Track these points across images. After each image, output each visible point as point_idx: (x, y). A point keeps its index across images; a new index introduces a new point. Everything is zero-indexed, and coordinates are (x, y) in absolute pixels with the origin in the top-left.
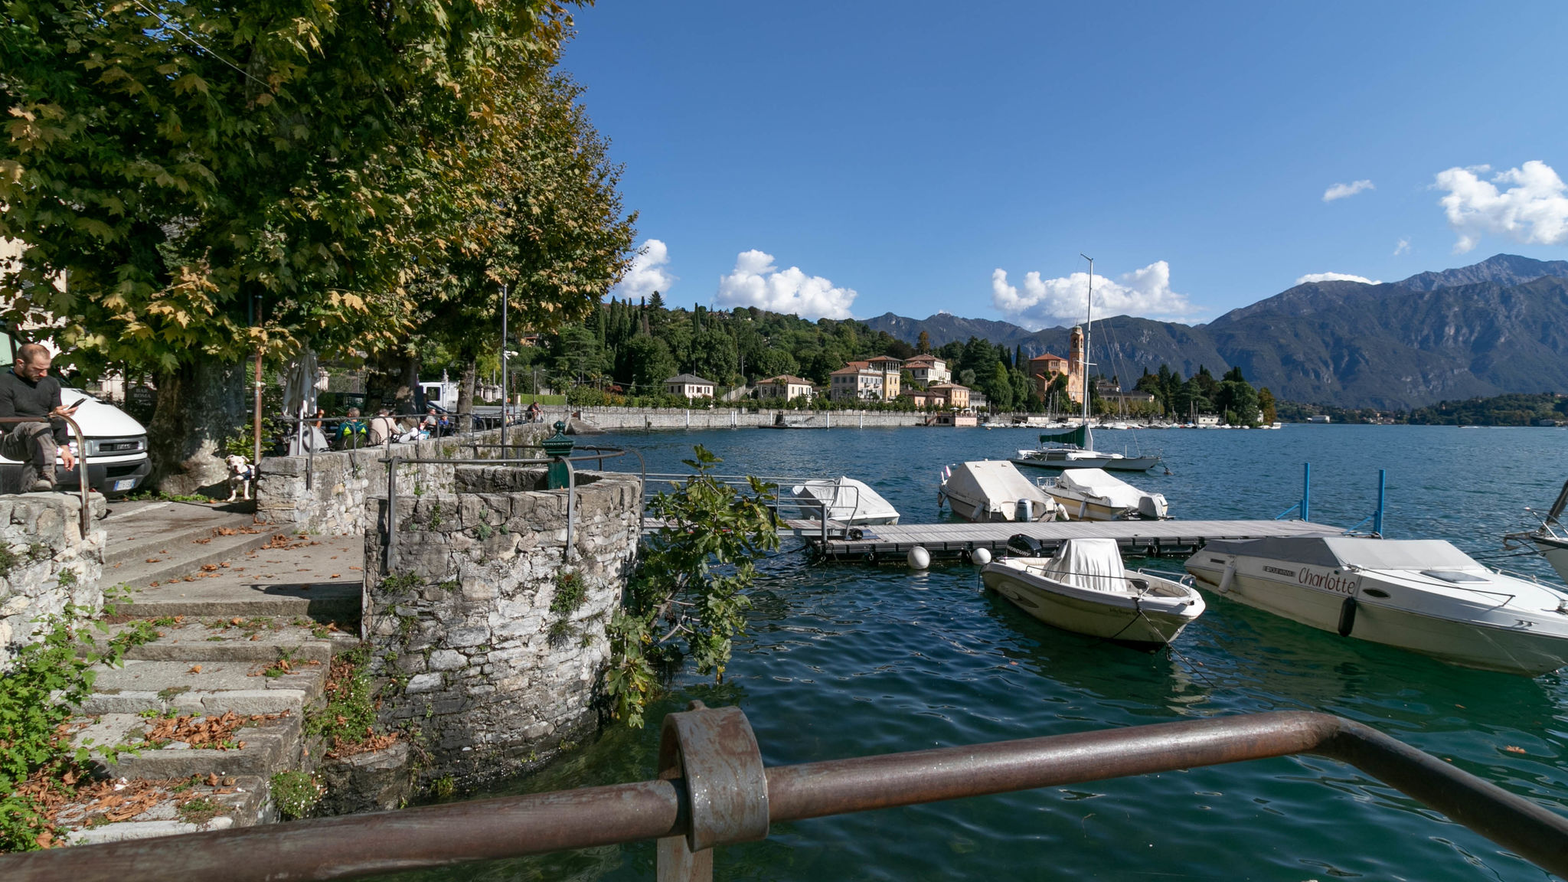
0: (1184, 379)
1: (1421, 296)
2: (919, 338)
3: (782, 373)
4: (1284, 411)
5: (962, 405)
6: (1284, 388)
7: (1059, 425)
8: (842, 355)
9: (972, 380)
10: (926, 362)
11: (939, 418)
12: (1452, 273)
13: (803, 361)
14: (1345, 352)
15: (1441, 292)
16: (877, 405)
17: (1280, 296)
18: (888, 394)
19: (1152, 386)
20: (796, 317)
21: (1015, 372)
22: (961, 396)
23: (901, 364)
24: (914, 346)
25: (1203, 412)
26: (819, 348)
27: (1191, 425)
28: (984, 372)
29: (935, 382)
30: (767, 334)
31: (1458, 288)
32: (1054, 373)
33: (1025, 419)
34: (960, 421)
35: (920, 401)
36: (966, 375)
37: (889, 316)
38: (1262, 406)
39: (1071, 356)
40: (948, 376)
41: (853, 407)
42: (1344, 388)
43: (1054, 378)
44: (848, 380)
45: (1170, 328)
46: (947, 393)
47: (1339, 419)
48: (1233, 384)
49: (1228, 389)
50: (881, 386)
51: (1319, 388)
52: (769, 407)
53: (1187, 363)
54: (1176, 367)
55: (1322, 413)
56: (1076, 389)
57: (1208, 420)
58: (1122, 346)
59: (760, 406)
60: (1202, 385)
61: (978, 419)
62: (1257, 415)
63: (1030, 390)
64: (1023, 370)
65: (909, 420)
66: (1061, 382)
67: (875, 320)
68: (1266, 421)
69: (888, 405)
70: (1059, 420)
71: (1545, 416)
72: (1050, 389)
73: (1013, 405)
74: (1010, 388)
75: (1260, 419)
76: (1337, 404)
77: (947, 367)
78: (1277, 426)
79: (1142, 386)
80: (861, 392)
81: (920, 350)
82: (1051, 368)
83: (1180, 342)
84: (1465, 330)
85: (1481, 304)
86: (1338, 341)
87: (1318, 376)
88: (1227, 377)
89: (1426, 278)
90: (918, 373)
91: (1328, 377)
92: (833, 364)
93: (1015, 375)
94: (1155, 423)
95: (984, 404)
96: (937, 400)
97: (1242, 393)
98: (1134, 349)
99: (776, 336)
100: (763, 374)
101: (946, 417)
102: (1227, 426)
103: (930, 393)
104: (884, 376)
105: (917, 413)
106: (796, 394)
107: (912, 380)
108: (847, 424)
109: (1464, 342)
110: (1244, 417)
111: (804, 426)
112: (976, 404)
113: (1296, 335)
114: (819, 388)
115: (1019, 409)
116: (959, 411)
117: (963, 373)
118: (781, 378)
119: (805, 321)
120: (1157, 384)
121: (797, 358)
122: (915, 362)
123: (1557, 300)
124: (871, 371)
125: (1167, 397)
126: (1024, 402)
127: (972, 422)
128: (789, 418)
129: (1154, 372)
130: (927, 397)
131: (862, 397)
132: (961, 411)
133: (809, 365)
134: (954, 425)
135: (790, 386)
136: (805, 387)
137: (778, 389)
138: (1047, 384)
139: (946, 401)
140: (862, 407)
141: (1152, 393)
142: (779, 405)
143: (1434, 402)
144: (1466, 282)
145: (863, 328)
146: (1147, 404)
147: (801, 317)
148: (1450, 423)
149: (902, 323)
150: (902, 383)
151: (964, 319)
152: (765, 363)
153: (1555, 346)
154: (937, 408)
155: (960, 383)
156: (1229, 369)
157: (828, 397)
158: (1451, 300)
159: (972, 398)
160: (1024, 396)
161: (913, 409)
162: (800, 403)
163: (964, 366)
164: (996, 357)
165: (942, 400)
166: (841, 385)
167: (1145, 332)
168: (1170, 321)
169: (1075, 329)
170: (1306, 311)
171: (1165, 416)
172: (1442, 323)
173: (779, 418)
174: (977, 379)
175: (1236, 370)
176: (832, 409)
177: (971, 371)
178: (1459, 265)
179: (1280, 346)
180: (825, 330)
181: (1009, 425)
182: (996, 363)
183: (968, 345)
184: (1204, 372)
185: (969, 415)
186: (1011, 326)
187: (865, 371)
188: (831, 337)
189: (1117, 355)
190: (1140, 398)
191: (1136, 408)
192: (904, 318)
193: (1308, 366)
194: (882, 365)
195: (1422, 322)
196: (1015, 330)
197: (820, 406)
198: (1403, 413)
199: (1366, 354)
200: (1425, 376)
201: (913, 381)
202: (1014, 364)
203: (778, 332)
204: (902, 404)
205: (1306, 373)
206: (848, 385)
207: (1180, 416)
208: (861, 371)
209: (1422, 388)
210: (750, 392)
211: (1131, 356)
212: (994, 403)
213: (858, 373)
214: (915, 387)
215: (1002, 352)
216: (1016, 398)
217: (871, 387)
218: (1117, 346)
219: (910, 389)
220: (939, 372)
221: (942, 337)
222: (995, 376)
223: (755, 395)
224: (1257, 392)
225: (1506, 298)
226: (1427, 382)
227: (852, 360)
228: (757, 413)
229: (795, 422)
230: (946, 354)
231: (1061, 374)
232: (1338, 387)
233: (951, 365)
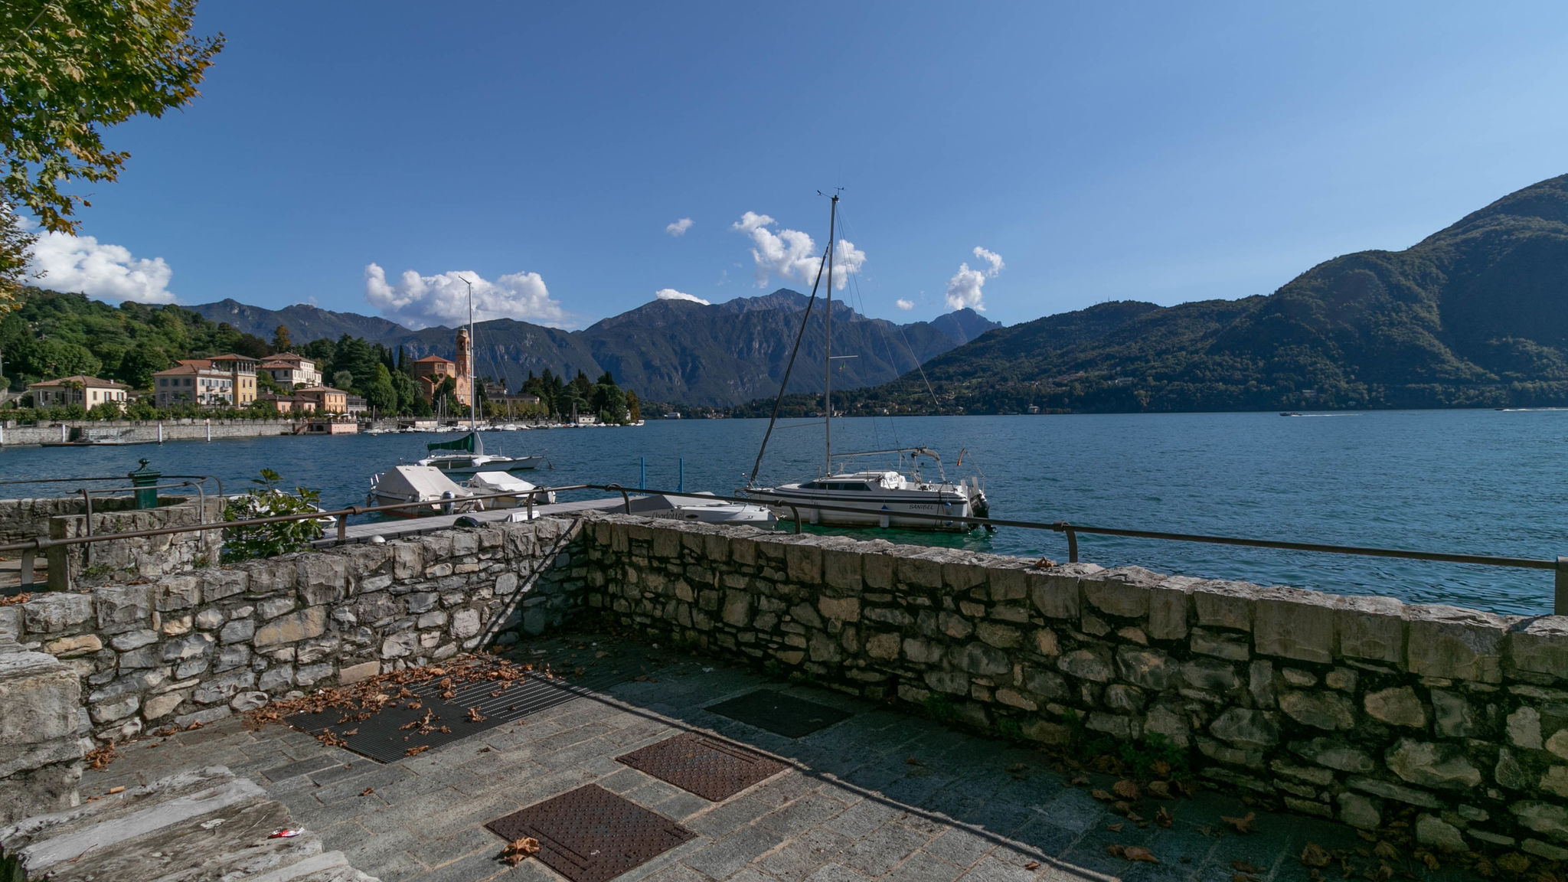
0: (565, 382)
1: (737, 317)
2: (276, 333)
3: (73, 373)
4: (647, 410)
5: (339, 410)
6: (646, 389)
7: (449, 429)
8: (167, 351)
9: (349, 383)
10: (289, 361)
11: (311, 426)
12: (755, 300)
13: (107, 357)
14: (689, 359)
15: (750, 314)
16: (225, 412)
17: (640, 309)
18: (240, 399)
19: (537, 389)
20: (82, 297)
21: (399, 375)
22: (336, 401)
23: (257, 363)
24: (269, 342)
25: (582, 412)
26: (128, 340)
27: (573, 425)
28: (362, 373)
29: (302, 385)
30: (32, 318)
31: (759, 312)
32: (441, 376)
33: (413, 424)
34: (336, 428)
35: (284, 406)
36: (341, 377)
37: (228, 304)
38: (629, 406)
39: (458, 358)
40: (318, 379)
41: (191, 415)
42: (690, 389)
43: (441, 380)
44: (181, 382)
45: (551, 333)
46: (319, 398)
47: (687, 415)
48: (606, 386)
49: (602, 391)
50: (230, 390)
51: (672, 389)
52: (56, 417)
53: (567, 366)
54: (558, 371)
55: (675, 411)
56: (465, 392)
57: (587, 420)
58: (507, 348)
59: (41, 417)
60: (581, 388)
61: (359, 425)
62: (626, 415)
63: (416, 393)
64: (407, 372)
65: (272, 429)
66: (449, 386)
67: (209, 307)
68: (633, 419)
69: (242, 412)
70: (449, 424)
71: (812, 410)
72: (438, 393)
73: (399, 408)
74: (394, 391)
75: (628, 417)
76: (686, 404)
77: (316, 368)
78: (641, 423)
79: (527, 389)
80: (202, 397)
81: (279, 347)
82: (437, 371)
83: (560, 346)
84: (765, 345)
85: (773, 326)
86: (684, 349)
87: (670, 379)
88: (601, 380)
89: (740, 302)
90: (280, 375)
91: (677, 378)
92: (157, 362)
93: (399, 377)
94: (542, 424)
95: (365, 409)
96: (306, 406)
97: (613, 395)
98: (518, 352)
99: (49, 321)
100: (39, 374)
101: (320, 425)
102: (603, 424)
103: (295, 398)
104: (234, 378)
105: (281, 421)
106: (101, 400)
107: (271, 383)
108: (183, 436)
109: (765, 354)
110: (616, 416)
111: (120, 441)
112: (355, 409)
113: (654, 344)
114: (136, 392)
115: (404, 414)
116: (335, 418)
117: (337, 375)
118: (73, 379)
119: (98, 303)
120: (541, 386)
121: (96, 354)
122: (276, 361)
123: (815, 325)
124: (215, 372)
125: (551, 399)
126: (410, 406)
127: (352, 428)
128: (94, 432)
129: (538, 375)
130: (294, 402)
131: (204, 402)
132: (340, 418)
133: (117, 364)
134: (330, 433)
135: (90, 392)
136: (114, 392)
137: (70, 393)
138: (434, 387)
139: (318, 406)
140: (206, 415)
141: (538, 395)
142: (75, 415)
143: (748, 400)
144: (764, 308)
145: (194, 316)
146: (533, 406)
147: (92, 298)
148: (758, 416)
149: (248, 313)
150: (259, 386)
151: (331, 313)
152: (43, 359)
153: (815, 358)
154: (307, 414)
155: (335, 385)
156: (603, 373)
157: (152, 403)
158: (756, 321)
159: (350, 403)
160: (410, 399)
161: (276, 416)
162: (108, 412)
163: (337, 367)
164: (376, 358)
165: (313, 406)
166: (170, 389)
167: (528, 336)
168: (549, 325)
169: (460, 331)
170: (660, 323)
171: (550, 417)
172: (751, 340)
173: (75, 434)
174: (355, 381)
175: (608, 374)
176: (160, 419)
177: (347, 372)
178: (759, 295)
179: (642, 354)
180: (135, 317)
181: (395, 430)
182: (376, 364)
183: (340, 344)
184: (582, 376)
185: (348, 422)
186: (388, 323)
187: (207, 372)
188: (145, 327)
189: (502, 357)
190: (526, 401)
191: (524, 410)
192: (252, 308)
193: (664, 370)
194: (232, 365)
195: (739, 338)
196: (393, 328)
197: (141, 414)
198: (729, 409)
199: (703, 361)
200: (742, 381)
201: (273, 384)
202: (396, 364)
203: (54, 316)
204: (261, 410)
205: (662, 376)
206: (181, 389)
207: (563, 416)
208: (201, 372)
209: (740, 389)
210: (18, 398)
211: (515, 358)
212: (376, 406)
213: (196, 374)
214: (276, 391)
215: (382, 352)
216: (401, 402)
217: (217, 390)
218: (502, 348)
219: (270, 392)
220: (306, 373)
221: (304, 332)
222: (375, 378)
223: (28, 402)
224: (625, 394)
225: (787, 322)
226: (743, 384)
227: (182, 357)
228: (35, 426)
229: (106, 437)
230: (313, 352)
231: (449, 376)
232: (685, 388)
233: (321, 365)
